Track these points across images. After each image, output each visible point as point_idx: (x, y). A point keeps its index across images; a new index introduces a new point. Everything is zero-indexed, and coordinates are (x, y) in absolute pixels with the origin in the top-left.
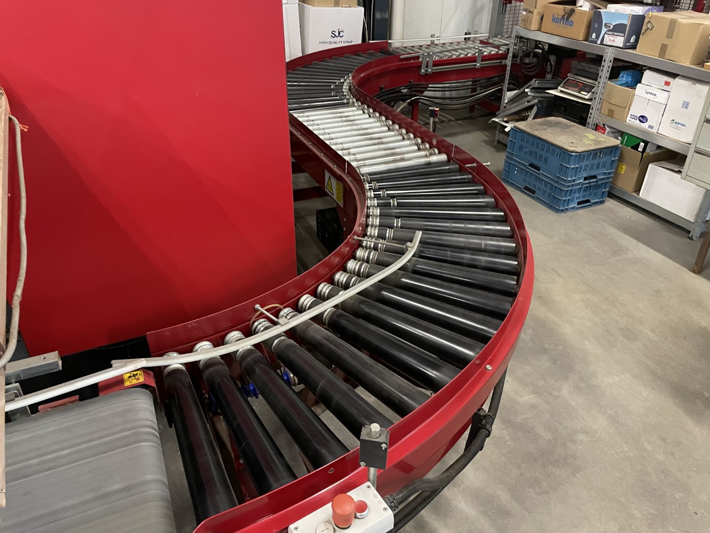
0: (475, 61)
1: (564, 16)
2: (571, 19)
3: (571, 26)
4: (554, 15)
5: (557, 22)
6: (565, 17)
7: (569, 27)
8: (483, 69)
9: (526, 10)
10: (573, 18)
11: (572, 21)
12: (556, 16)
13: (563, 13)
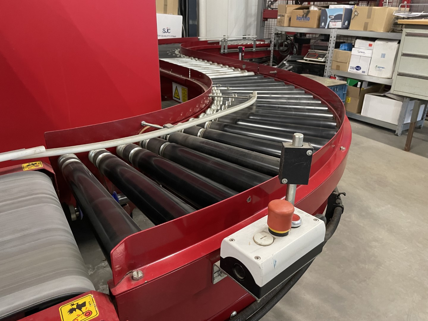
0: (252, 47)
1: (303, 15)
2: (308, 17)
4: (297, 16)
5: (300, 20)
6: (305, 16)
7: (307, 21)
8: (257, 52)
9: (280, 16)
10: (309, 16)
11: (309, 18)
12: (299, 16)
13: (303, 14)
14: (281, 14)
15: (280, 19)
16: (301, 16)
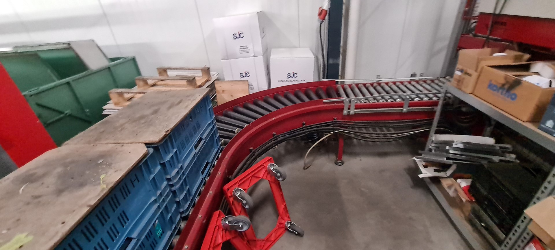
0: (402, 107)
1: (503, 85)
2: (512, 92)
3: (513, 99)
4: (491, 81)
5: (495, 90)
6: (506, 87)
7: (509, 99)
8: (409, 113)
9: (462, 71)
10: (517, 91)
11: (515, 95)
12: (493, 82)
13: (502, 81)
14: (465, 68)
15: (460, 76)
16: (499, 86)
